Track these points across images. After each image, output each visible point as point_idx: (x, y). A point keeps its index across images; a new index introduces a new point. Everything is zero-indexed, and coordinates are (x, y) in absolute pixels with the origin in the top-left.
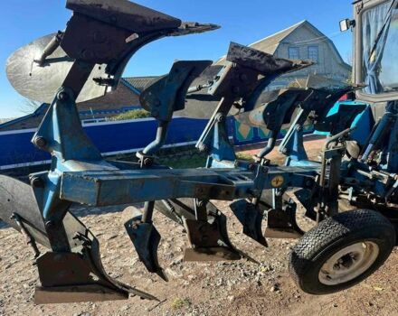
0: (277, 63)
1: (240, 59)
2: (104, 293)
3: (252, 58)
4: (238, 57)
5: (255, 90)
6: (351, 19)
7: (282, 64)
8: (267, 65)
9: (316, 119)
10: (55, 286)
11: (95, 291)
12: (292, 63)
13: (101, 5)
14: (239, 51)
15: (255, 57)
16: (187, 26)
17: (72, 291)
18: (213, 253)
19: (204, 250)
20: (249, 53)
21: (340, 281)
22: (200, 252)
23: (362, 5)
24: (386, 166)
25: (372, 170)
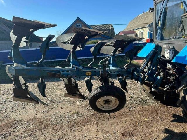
0: (92, 33)
1: (77, 32)
2: (31, 101)
3: (82, 31)
4: (77, 31)
5: (85, 42)
6: (153, 8)
7: (94, 34)
8: (88, 34)
9: (121, 51)
10: (18, 97)
11: (29, 100)
12: (98, 33)
13: (21, 22)
14: (76, 29)
15: (83, 31)
16: (47, 26)
17: (22, 99)
18: (75, 96)
19: (71, 94)
20: (80, 30)
21: (108, 109)
22: (70, 95)
23: (156, 2)
24: (150, 71)
25: (141, 72)
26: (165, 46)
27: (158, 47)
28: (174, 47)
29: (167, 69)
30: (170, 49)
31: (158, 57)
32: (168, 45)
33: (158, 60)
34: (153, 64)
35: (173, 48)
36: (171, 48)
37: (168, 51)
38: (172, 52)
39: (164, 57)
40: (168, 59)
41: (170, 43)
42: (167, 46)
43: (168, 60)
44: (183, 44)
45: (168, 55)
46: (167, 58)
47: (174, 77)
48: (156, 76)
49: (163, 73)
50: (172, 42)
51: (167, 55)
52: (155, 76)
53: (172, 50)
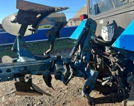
24: (80, 60)
25: (65, 64)
26: (102, 22)
27: (91, 22)
28: (114, 21)
29: (106, 55)
30: (108, 25)
31: (91, 38)
32: (106, 20)
33: (91, 43)
34: (83, 49)
35: (112, 22)
36: (110, 23)
37: (106, 29)
38: (111, 30)
39: (100, 38)
40: (106, 40)
41: (108, 15)
42: (104, 22)
43: (107, 42)
44: (131, 13)
45: (107, 34)
46: (104, 39)
47: (117, 72)
48: (88, 70)
49: (100, 60)
50: (111, 14)
51: (105, 35)
52: (86, 69)
53: (111, 27)
